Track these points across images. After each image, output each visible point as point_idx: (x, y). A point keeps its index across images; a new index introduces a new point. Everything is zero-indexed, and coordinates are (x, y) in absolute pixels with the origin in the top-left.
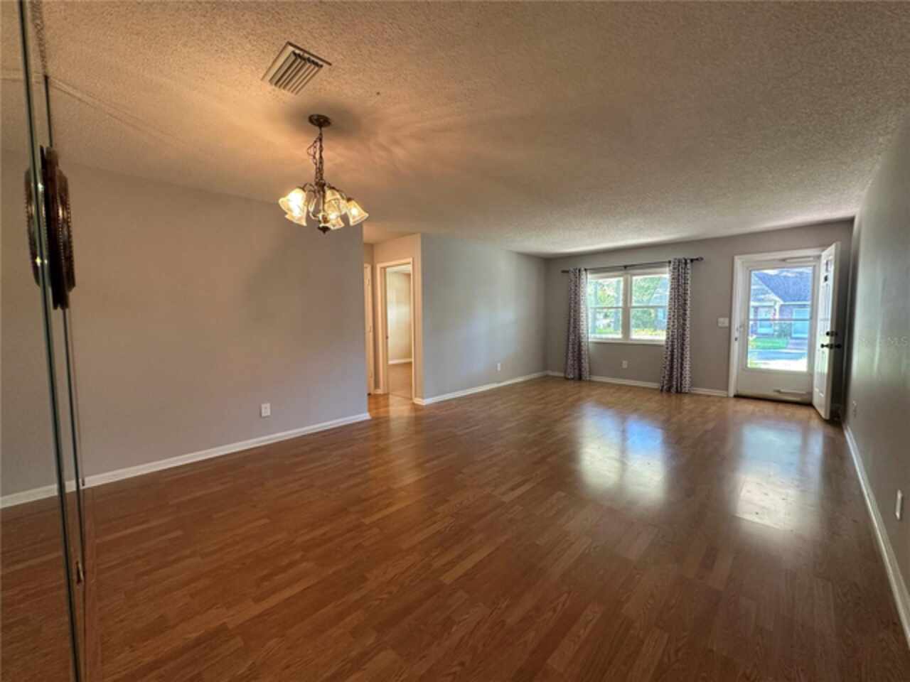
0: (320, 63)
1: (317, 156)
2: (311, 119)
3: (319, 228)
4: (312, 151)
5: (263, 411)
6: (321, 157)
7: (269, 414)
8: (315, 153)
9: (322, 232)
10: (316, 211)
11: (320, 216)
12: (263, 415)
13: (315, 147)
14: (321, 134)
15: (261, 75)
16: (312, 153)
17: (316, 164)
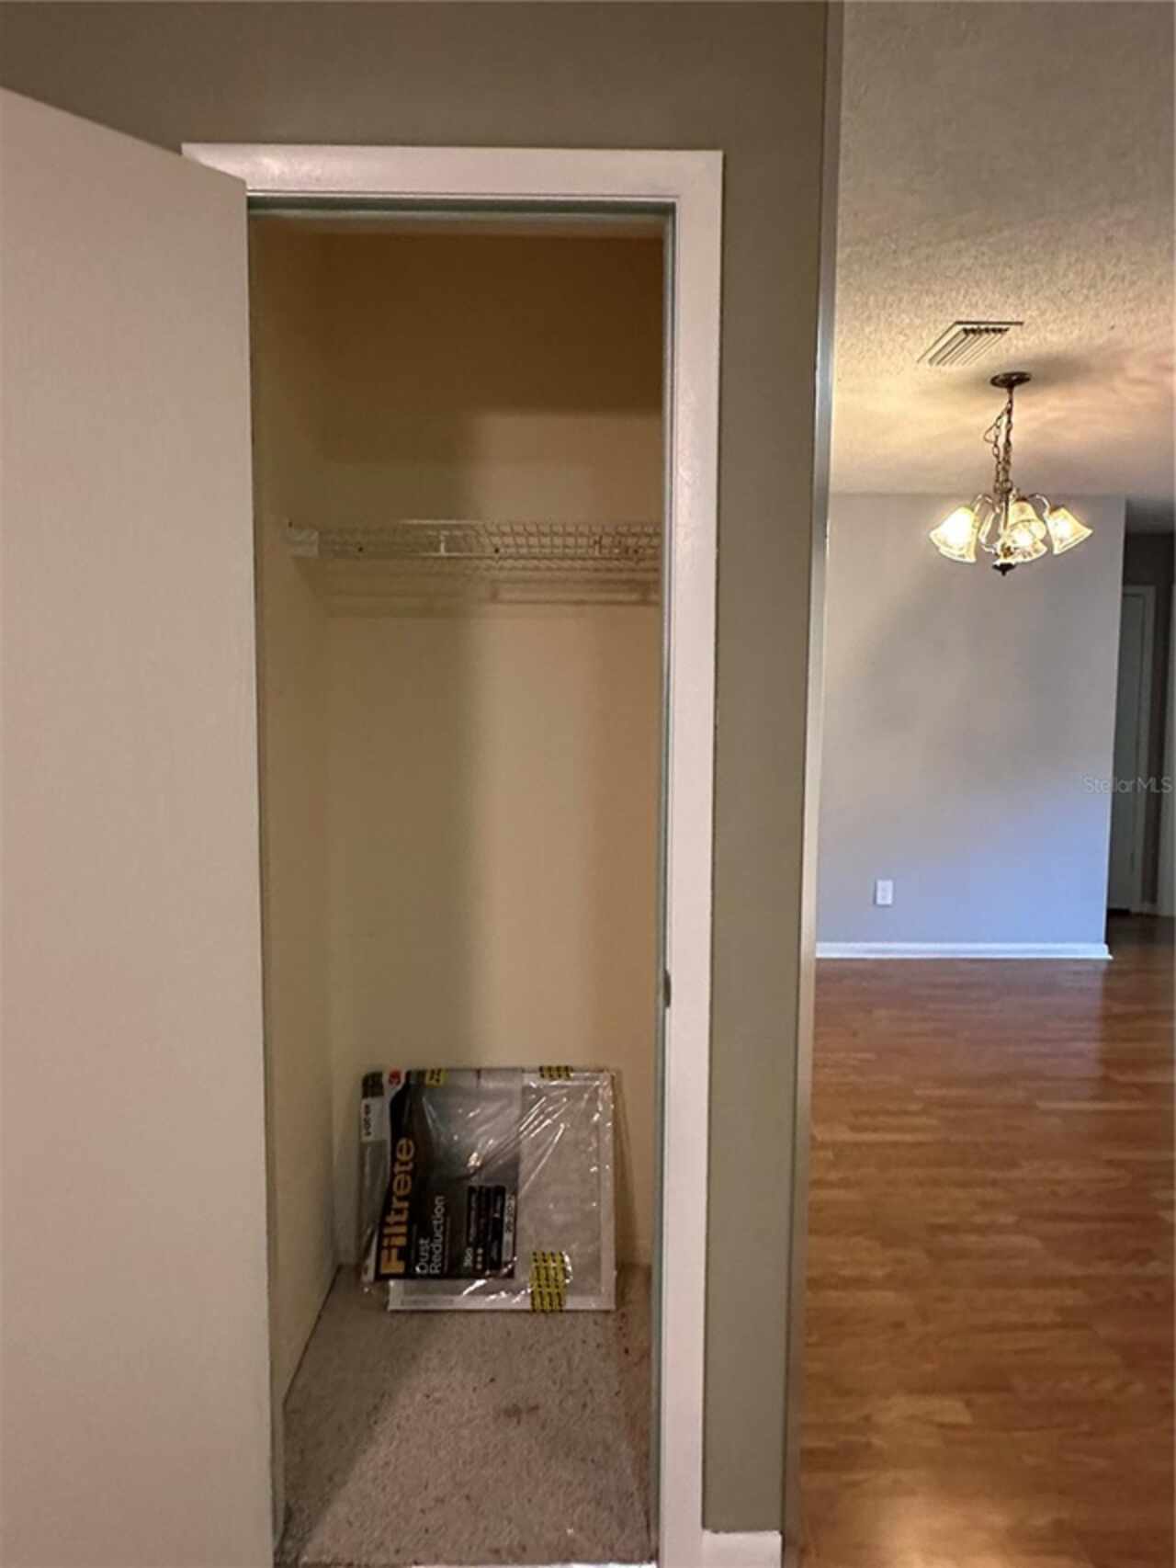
0: (1004, 327)
1: (1002, 441)
2: (995, 382)
3: (996, 567)
4: (991, 436)
5: (879, 894)
6: (1008, 441)
7: (889, 901)
8: (997, 437)
9: (999, 573)
10: (994, 536)
11: (998, 545)
12: (880, 901)
13: (998, 427)
14: (1011, 402)
15: (917, 356)
16: (993, 439)
17: (997, 456)
